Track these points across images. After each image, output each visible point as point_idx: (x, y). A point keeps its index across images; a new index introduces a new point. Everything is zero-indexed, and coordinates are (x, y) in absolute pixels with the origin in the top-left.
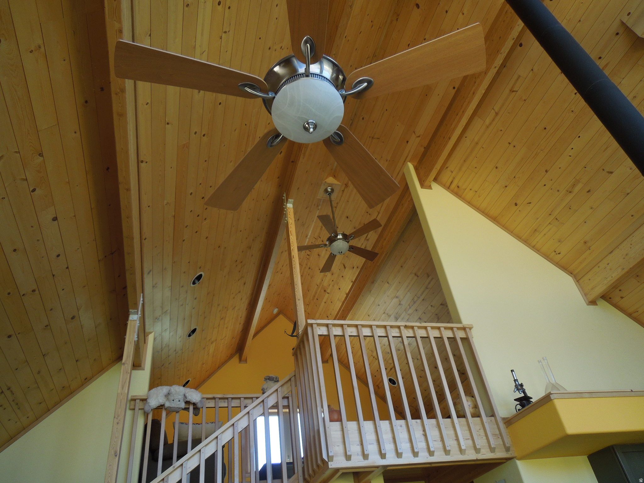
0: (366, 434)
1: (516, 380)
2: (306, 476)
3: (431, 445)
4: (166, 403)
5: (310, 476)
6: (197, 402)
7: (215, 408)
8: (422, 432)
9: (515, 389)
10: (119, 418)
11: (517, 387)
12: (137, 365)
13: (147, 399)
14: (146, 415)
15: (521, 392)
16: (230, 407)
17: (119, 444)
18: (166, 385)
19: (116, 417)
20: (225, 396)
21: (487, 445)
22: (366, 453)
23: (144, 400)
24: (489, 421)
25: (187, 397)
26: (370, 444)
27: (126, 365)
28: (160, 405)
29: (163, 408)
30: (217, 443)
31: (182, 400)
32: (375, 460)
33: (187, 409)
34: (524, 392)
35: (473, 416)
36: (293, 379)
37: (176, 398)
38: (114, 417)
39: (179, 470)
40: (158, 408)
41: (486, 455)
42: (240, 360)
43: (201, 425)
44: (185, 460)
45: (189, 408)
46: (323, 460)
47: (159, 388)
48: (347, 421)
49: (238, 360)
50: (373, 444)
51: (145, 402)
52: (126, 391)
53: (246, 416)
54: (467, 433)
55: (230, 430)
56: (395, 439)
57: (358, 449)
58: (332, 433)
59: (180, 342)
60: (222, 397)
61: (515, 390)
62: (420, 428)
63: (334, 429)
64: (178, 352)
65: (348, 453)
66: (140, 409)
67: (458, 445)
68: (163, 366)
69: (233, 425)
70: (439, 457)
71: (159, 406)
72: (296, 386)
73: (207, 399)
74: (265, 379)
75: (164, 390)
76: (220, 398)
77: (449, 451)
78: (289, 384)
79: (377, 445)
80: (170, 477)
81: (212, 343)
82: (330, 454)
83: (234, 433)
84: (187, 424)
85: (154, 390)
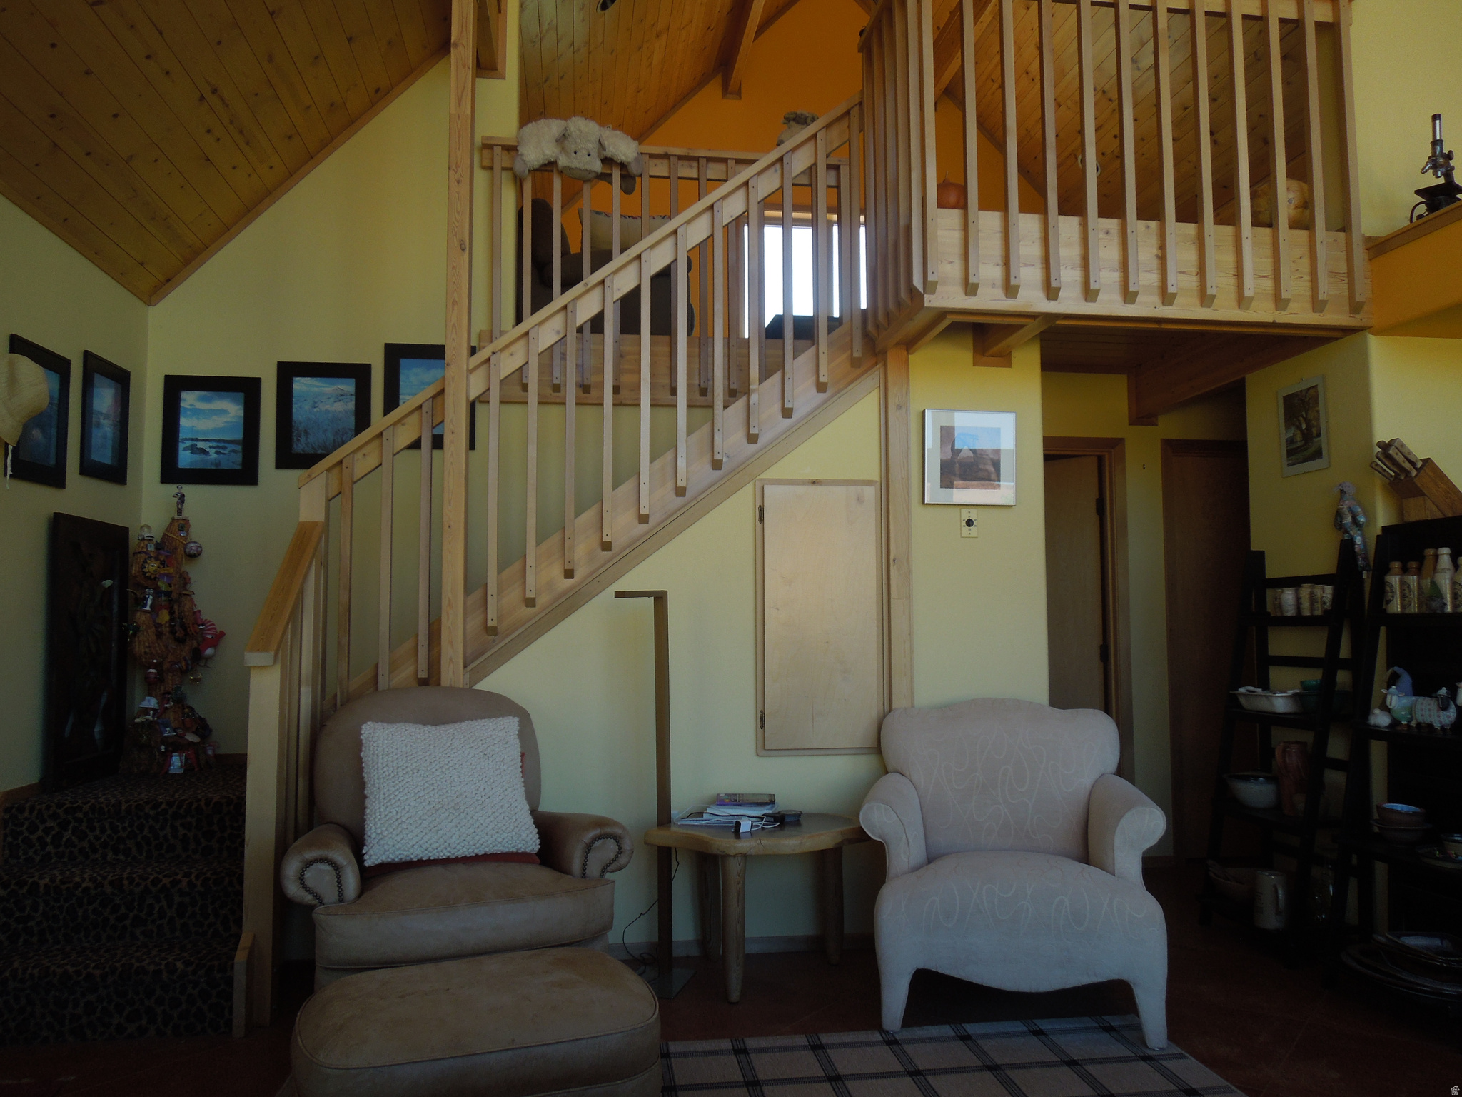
0: (1020, 241)
1: (1439, 143)
2: (870, 327)
3: (1171, 279)
4: (560, 158)
5: (877, 326)
6: (629, 160)
7: (668, 180)
8: (1155, 251)
9: (1427, 165)
10: (460, 169)
11: (1433, 160)
12: (486, 65)
13: (517, 146)
14: (518, 181)
15: (1443, 174)
16: (703, 180)
17: (467, 227)
18: (556, 118)
19: (454, 167)
20: (692, 153)
21: (1309, 293)
22: (1013, 282)
23: (511, 149)
24: (1330, 240)
25: (607, 147)
26: (1026, 265)
27: (461, 48)
28: (546, 162)
29: (555, 170)
30: (676, 244)
31: (594, 154)
32: (1032, 299)
33: (606, 177)
34: (1448, 175)
35: (1294, 225)
36: (855, 111)
37: (582, 148)
38: (449, 168)
39: (597, 292)
40: (542, 168)
41: (1299, 314)
42: (726, 90)
43: (639, 220)
44: (609, 273)
45: (611, 175)
46: (912, 290)
47: (542, 122)
48: (979, 210)
49: (719, 92)
50: (1034, 265)
51: (513, 153)
52: (469, 112)
53: (742, 192)
54: (1267, 264)
55: (704, 221)
56: (1088, 259)
57: (996, 273)
58: (940, 233)
59: (583, 21)
60: (687, 154)
61: (1425, 167)
62: (1154, 241)
63: (945, 224)
64: (579, 50)
65: (972, 280)
66: (504, 169)
67: (1236, 288)
68: (546, 81)
69: (711, 207)
70: (1186, 309)
71: (545, 164)
72: (861, 130)
73: (652, 156)
74: (785, 118)
75: (553, 127)
76: (681, 158)
77: (1213, 297)
78: (845, 123)
79: (1042, 268)
80: (579, 303)
81: (658, 37)
82: (930, 278)
83: (713, 225)
84: (609, 215)
85: (530, 128)
